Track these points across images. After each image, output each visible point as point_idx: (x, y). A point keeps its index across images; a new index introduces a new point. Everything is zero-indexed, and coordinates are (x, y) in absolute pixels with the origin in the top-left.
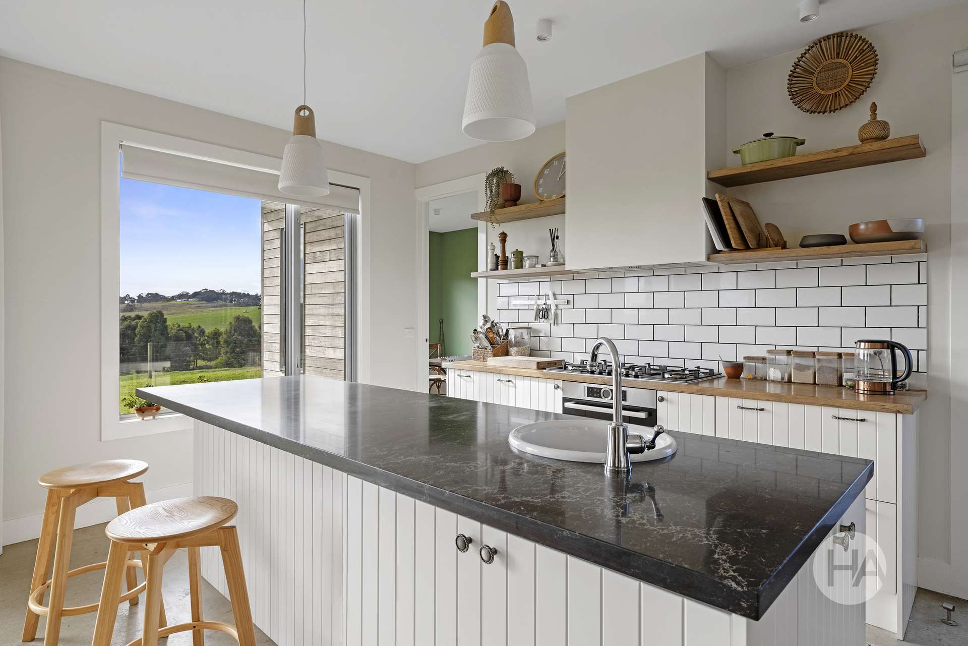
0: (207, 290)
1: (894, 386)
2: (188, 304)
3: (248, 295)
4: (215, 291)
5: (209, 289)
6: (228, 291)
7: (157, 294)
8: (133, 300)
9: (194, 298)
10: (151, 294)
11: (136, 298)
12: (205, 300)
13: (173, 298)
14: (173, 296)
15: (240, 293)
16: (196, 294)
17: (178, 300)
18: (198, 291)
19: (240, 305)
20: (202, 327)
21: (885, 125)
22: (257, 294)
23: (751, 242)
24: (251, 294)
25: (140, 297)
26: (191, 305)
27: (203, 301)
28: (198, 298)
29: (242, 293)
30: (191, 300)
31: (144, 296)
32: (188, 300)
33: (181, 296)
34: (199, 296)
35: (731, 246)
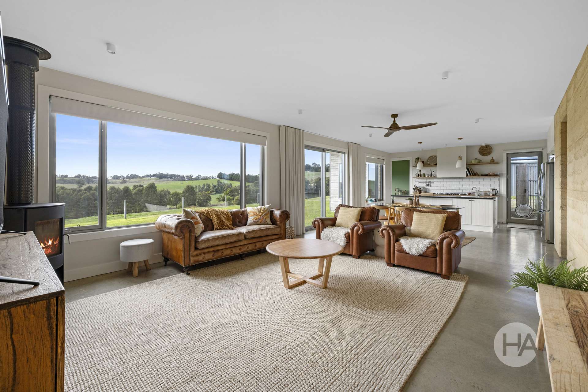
1: (495, 195)
2: (151, 180)
3: (179, 175)
5: (161, 173)
6: (170, 174)
7: (135, 175)
8: (124, 178)
9: (154, 177)
11: (126, 177)
12: (159, 178)
13: (143, 177)
16: (154, 175)
18: (155, 173)
19: (176, 180)
20: (169, 190)
21: (494, 160)
23: (474, 175)
24: (180, 175)
25: (127, 176)
29: (176, 174)
30: (152, 178)
31: (129, 176)
32: (150, 178)
33: (147, 176)
34: (156, 176)
35: (470, 175)
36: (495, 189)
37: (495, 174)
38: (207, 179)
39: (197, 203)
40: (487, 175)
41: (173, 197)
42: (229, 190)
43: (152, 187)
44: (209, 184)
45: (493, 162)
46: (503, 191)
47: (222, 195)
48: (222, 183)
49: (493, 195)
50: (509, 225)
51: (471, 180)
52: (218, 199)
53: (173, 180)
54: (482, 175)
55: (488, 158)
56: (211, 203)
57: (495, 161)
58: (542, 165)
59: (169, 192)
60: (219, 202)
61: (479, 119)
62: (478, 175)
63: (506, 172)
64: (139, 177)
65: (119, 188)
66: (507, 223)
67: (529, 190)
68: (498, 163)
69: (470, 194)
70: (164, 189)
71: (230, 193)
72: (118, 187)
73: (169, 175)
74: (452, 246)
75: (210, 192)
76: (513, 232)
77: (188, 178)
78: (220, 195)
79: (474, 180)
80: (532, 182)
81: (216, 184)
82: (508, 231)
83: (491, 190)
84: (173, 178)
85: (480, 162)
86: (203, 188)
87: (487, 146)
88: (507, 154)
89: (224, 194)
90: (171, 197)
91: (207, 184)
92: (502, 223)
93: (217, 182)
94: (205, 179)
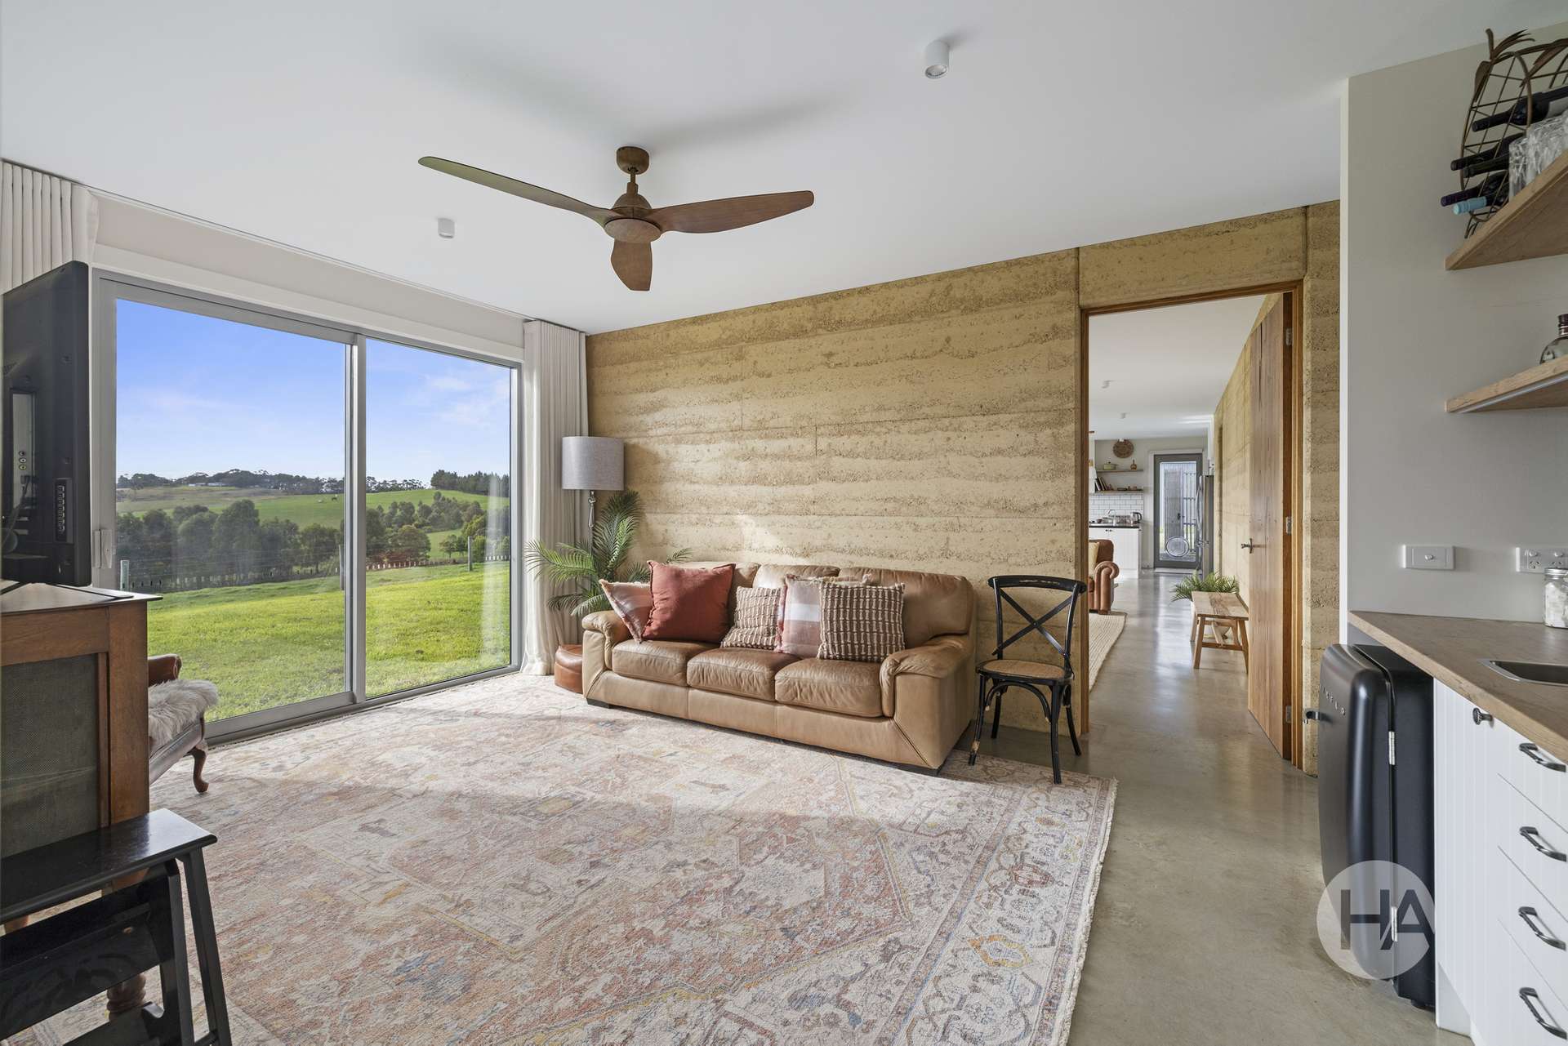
0: (238, 470)
2: (207, 490)
3: (304, 478)
4: (252, 472)
5: (241, 469)
6: (272, 472)
7: (152, 476)
9: (218, 481)
10: (141, 475)
12: (236, 486)
13: (180, 482)
14: (180, 479)
15: (292, 476)
16: (219, 478)
17: (190, 485)
21: (1135, 465)
22: (317, 479)
23: (1106, 489)
26: (212, 491)
27: (231, 486)
28: (223, 482)
30: (213, 484)
32: (206, 485)
33: (193, 479)
34: (225, 479)
35: (1101, 488)
36: (1137, 513)
37: (1138, 488)
38: (396, 488)
39: (388, 557)
40: (1126, 490)
41: (308, 542)
42: (478, 520)
43: (245, 511)
44: (410, 504)
45: (1134, 468)
46: (1149, 516)
47: (458, 533)
48: (450, 501)
49: (1135, 522)
50: (1157, 570)
51: (1102, 497)
52: (446, 544)
53: (287, 493)
54: (1119, 490)
55: (1126, 463)
56: (429, 557)
57: (1138, 468)
58: (1200, 477)
59: (293, 528)
60: (448, 555)
61: (1108, 381)
62: (1113, 490)
63: (1152, 486)
64: (165, 482)
65: (133, 517)
66: (1155, 568)
67: (1185, 515)
68: (1141, 470)
69: (1100, 521)
70: (276, 518)
71: (479, 527)
72: (130, 514)
73: (271, 476)
74: (1111, 576)
75: (417, 526)
76: (1162, 580)
77: (332, 487)
78: (451, 533)
79: (1106, 497)
80: (1189, 500)
81: (430, 502)
82: (1156, 576)
83: (1132, 515)
84: (282, 487)
85: (1115, 469)
86: (393, 514)
87: (1126, 442)
88: (1155, 456)
89: (463, 532)
90: (299, 541)
91: (403, 504)
92: (1148, 568)
93: (434, 498)
94: (391, 490)
